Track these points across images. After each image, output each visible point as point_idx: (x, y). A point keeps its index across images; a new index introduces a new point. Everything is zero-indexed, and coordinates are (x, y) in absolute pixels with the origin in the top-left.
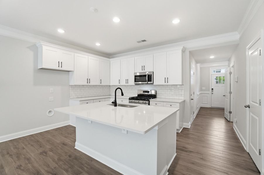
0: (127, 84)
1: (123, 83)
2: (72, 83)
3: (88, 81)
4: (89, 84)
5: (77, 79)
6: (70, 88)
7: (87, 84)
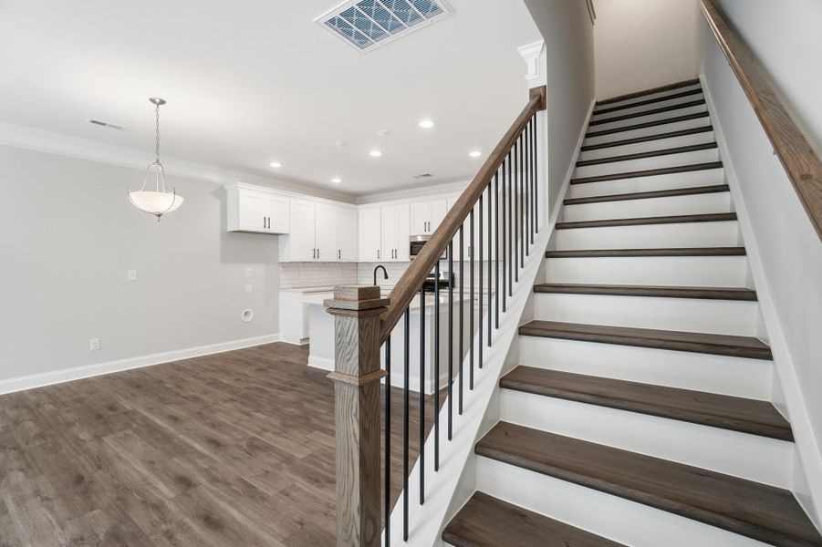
0: (394, 260)
1: (387, 257)
2: (284, 258)
3: (316, 253)
4: (317, 260)
5: (294, 251)
6: (281, 269)
7: (312, 260)
